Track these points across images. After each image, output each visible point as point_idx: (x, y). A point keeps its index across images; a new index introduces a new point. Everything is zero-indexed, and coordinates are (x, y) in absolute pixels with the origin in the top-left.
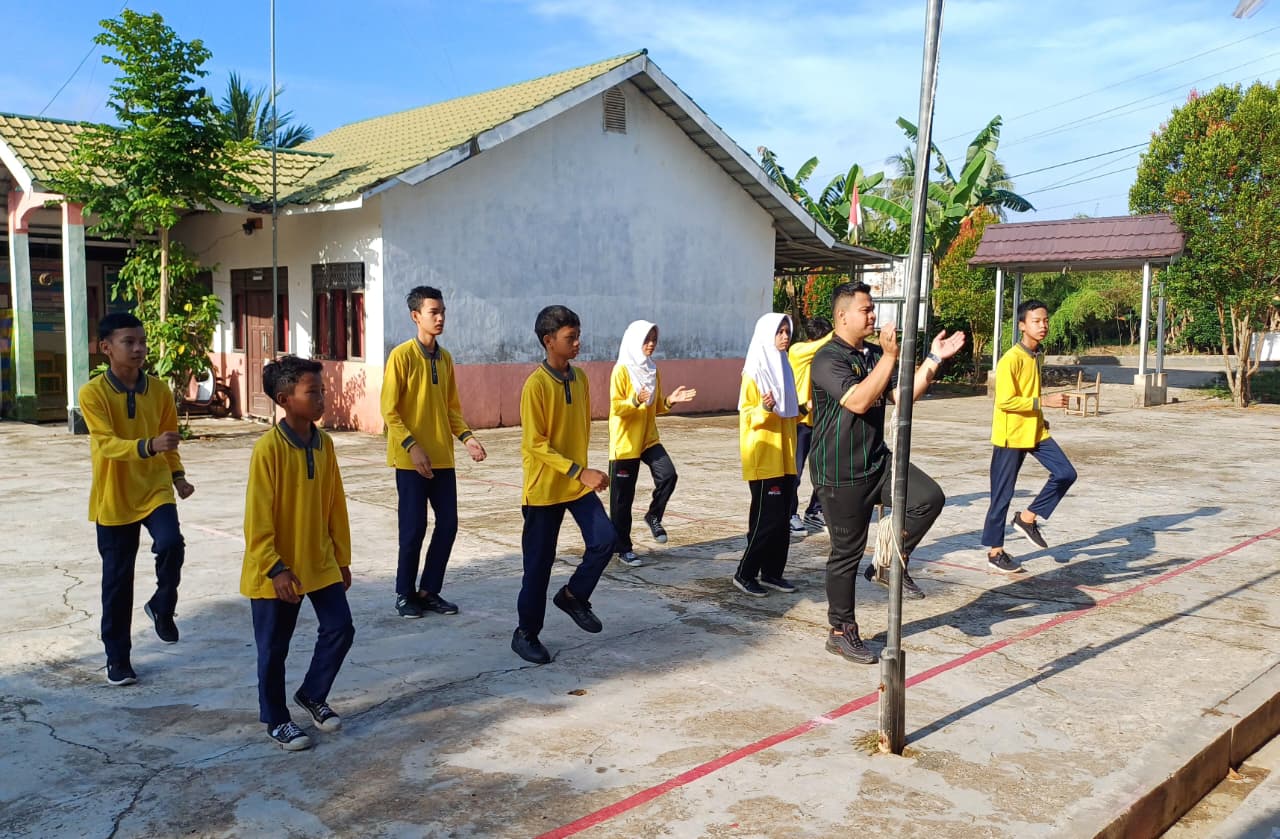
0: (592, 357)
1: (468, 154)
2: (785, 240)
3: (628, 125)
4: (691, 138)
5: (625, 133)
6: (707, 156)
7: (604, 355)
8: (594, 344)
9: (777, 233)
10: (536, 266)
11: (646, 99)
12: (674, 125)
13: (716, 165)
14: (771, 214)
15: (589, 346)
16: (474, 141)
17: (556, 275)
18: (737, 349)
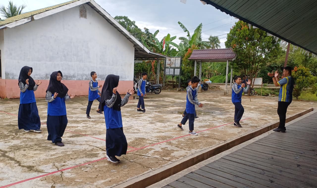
0: (77, 79)
1: (30, 20)
2: (138, 51)
3: (87, 16)
4: (108, 22)
5: (86, 18)
6: (113, 27)
7: (81, 78)
8: (77, 75)
9: (135, 49)
10: (58, 53)
11: (93, 10)
12: (102, 17)
13: (116, 29)
14: (133, 43)
15: (76, 76)
16: (32, 17)
17: (65, 56)
18: (123, 78)
